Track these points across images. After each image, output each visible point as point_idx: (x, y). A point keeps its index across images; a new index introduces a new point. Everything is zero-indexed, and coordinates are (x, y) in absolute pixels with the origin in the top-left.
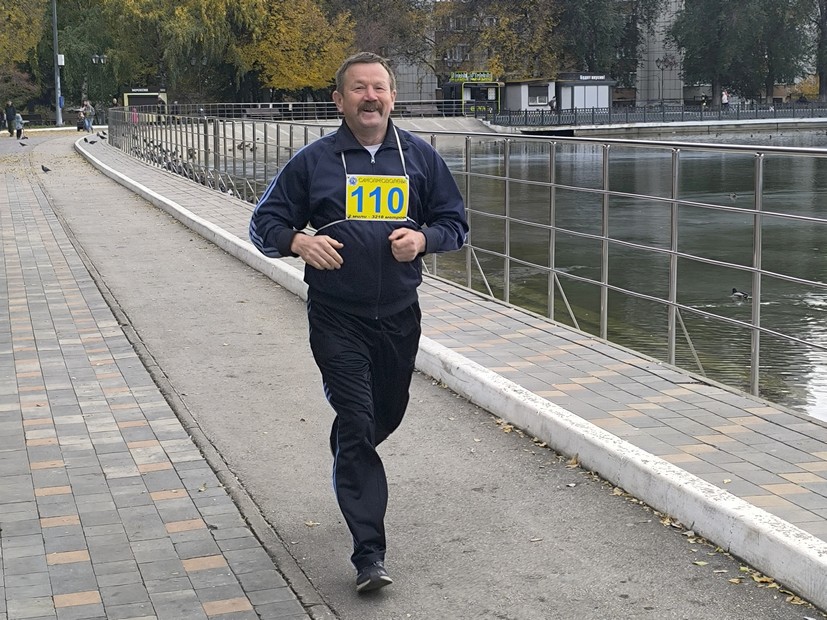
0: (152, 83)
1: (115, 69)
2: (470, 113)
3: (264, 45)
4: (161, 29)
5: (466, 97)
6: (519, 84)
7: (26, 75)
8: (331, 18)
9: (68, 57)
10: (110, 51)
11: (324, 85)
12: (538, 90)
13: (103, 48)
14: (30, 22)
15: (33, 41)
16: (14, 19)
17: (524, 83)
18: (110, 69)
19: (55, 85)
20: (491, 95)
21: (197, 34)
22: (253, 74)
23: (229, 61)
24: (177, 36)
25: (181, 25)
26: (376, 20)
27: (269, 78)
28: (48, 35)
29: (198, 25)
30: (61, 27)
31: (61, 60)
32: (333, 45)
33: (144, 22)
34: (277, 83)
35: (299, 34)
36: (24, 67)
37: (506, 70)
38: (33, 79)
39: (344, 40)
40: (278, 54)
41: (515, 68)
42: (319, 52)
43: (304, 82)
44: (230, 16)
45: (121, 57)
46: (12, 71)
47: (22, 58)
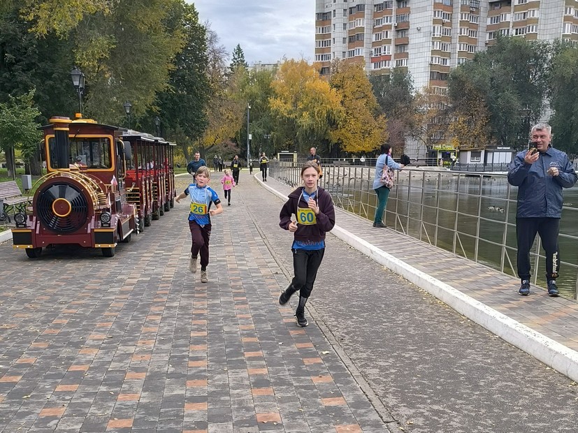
0: (291, 148)
1: (274, 141)
3: (343, 130)
4: (296, 122)
6: (467, 151)
7: (234, 144)
8: (376, 117)
9: (254, 136)
10: (272, 133)
11: (371, 150)
12: (475, 154)
13: (270, 131)
14: (237, 119)
15: (238, 128)
16: (230, 118)
17: (469, 150)
18: (272, 141)
19: (247, 148)
21: (312, 125)
22: (337, 144)
23: (327, 138)
24: (303, 126)
25: (305, 121)
26: (398, 119)
27: (345, 146)
28: (245, 125)
29: (313, 121)
30: (251, 121)
31: (250, 137)
32: (376, 131)
33: (288, 119)
34: (349, 149)
35: (360, 125)
36: (234, 140)
37: (461, 144)
38: (237, 145)
39: (382, 128)
40: (349, 135)
41: (465, 143)
42: (369, 134)
43: (361, 148)
44: (328, 116)
45: (277, 135)
46: (229, 142)
47: (233, 136)
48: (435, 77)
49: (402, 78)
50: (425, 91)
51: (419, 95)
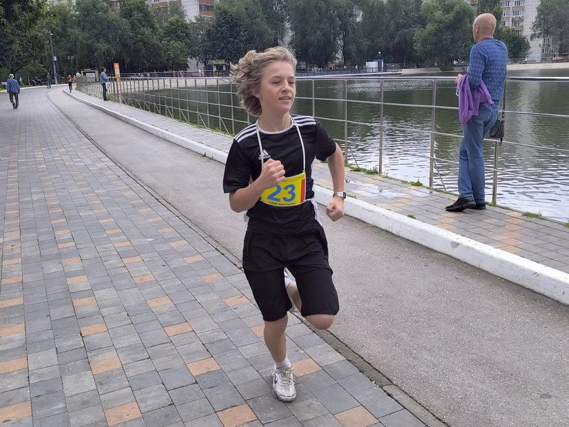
1: (77, 62)
2: (216, 75)
4: (94, 46)
5: (215, 69)
9: (58, 58)
13: (72, 54)
18: (75, 62)
19: (53, 68)
20: (224, 69)
24: (101, 49)
25: (102, 46)
31: (55, 59)
33: (87, 44)
45: (79, 57)
48: (203, 9)
49: (177, 9)
50: (197, 20)
51: (192, 23)
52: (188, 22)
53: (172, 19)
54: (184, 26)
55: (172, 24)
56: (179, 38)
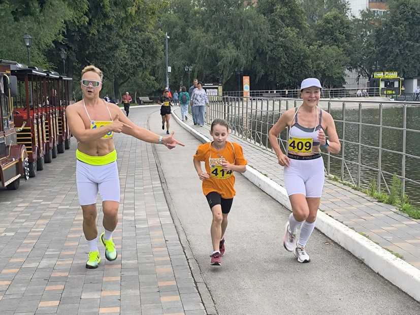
1: (196, 73)
2: (383, 94)
4: (219, 53)
5: (382, 85)
6: (412, 79)
9: (173, 68)
13: (191, 63)
17: (415, 78)
19: (166, 82)
20: (396, 85)
22: (265, 76)
24: (227, 57)
31: (169, 69)
33: (210, 50)
44: (255, 45)
52: (350, 18)
53: (329, 15)
54: (344, 25)
55: (327, 21)
56: (335, 40)
